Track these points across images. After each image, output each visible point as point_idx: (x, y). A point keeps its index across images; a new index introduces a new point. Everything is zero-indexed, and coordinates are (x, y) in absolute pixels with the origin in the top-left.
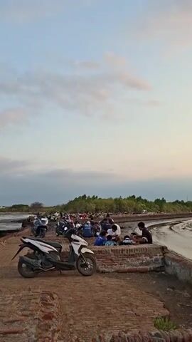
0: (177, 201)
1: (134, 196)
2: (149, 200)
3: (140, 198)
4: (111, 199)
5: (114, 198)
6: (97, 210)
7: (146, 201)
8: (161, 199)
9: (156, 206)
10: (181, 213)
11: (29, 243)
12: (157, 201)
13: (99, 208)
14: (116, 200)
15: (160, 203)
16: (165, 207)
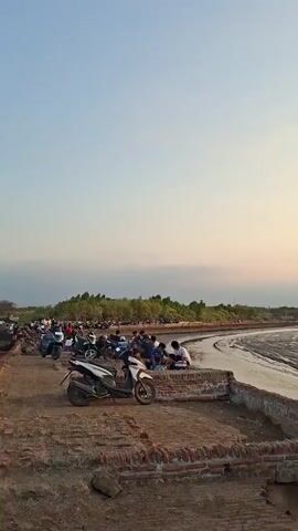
0: (222, 305)
1: (159, 297)
2: (181, 303)
3: (167, 301)
4: (125, 300)
5: (130, 298)
6: (105, 317)
7: (176, 304)
8: (198, 302)
9: (192, 312)
10: (227, 322)
11: (80, 366)
12: (193, 304)
13: (108, 313)
14: (133, 301)
15: (197, 308)
16: (204, 314)
